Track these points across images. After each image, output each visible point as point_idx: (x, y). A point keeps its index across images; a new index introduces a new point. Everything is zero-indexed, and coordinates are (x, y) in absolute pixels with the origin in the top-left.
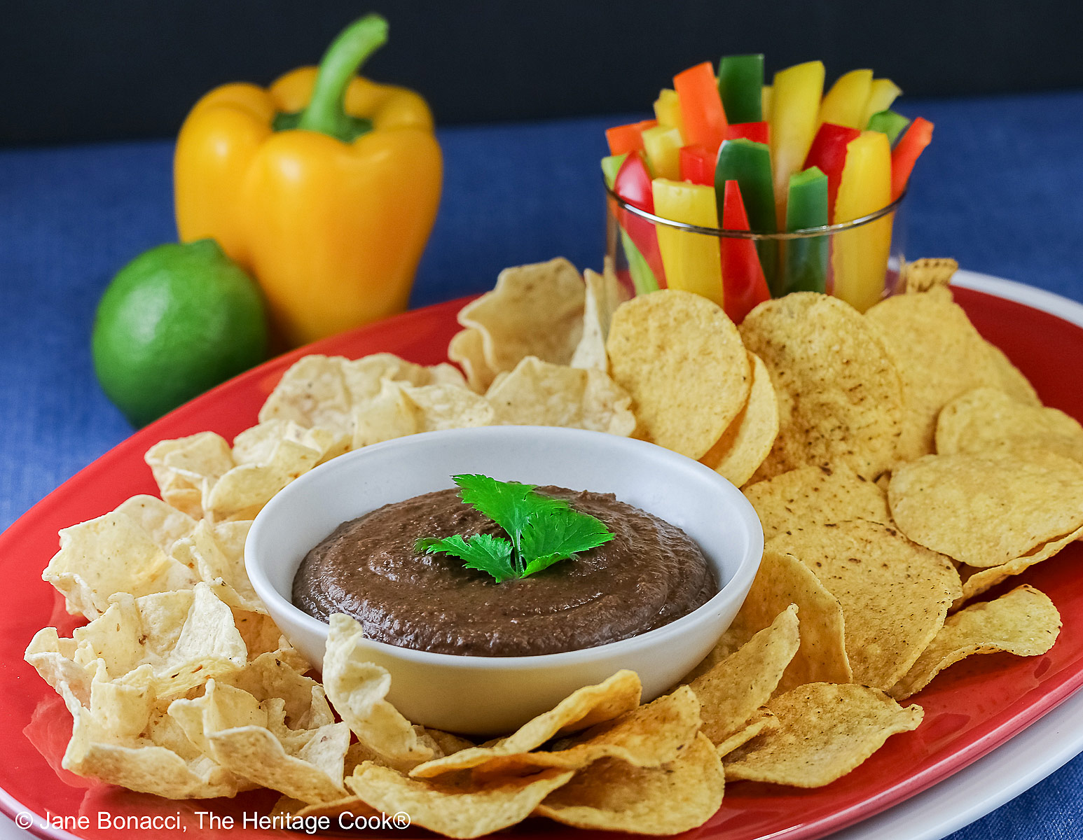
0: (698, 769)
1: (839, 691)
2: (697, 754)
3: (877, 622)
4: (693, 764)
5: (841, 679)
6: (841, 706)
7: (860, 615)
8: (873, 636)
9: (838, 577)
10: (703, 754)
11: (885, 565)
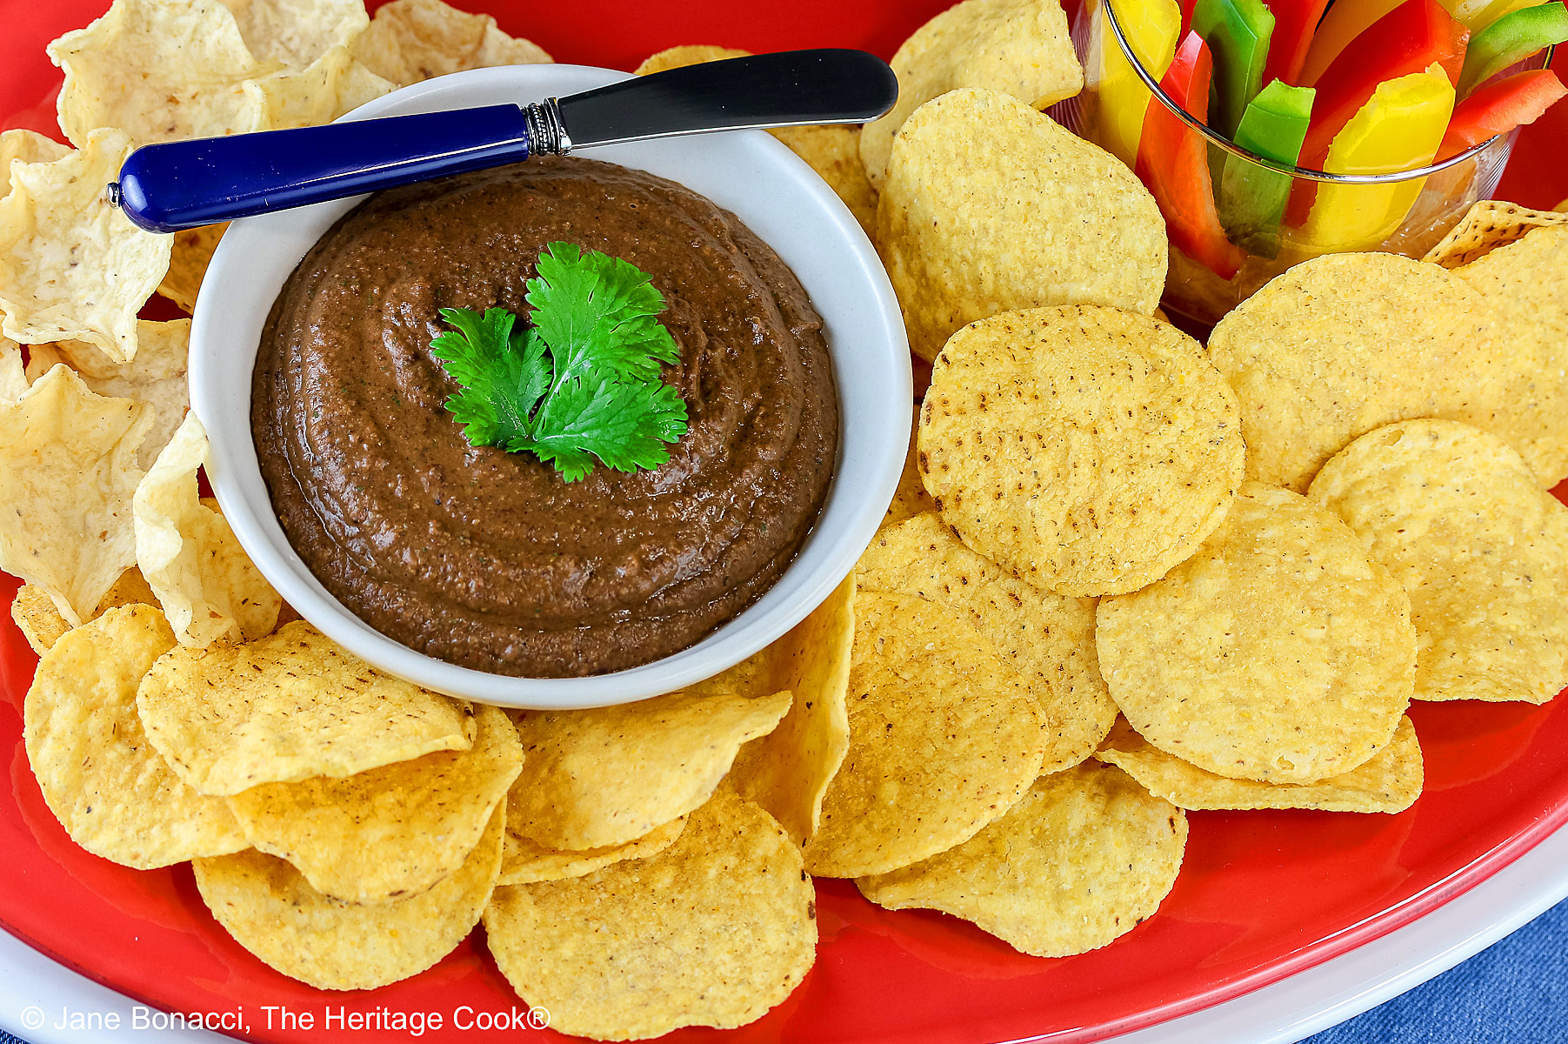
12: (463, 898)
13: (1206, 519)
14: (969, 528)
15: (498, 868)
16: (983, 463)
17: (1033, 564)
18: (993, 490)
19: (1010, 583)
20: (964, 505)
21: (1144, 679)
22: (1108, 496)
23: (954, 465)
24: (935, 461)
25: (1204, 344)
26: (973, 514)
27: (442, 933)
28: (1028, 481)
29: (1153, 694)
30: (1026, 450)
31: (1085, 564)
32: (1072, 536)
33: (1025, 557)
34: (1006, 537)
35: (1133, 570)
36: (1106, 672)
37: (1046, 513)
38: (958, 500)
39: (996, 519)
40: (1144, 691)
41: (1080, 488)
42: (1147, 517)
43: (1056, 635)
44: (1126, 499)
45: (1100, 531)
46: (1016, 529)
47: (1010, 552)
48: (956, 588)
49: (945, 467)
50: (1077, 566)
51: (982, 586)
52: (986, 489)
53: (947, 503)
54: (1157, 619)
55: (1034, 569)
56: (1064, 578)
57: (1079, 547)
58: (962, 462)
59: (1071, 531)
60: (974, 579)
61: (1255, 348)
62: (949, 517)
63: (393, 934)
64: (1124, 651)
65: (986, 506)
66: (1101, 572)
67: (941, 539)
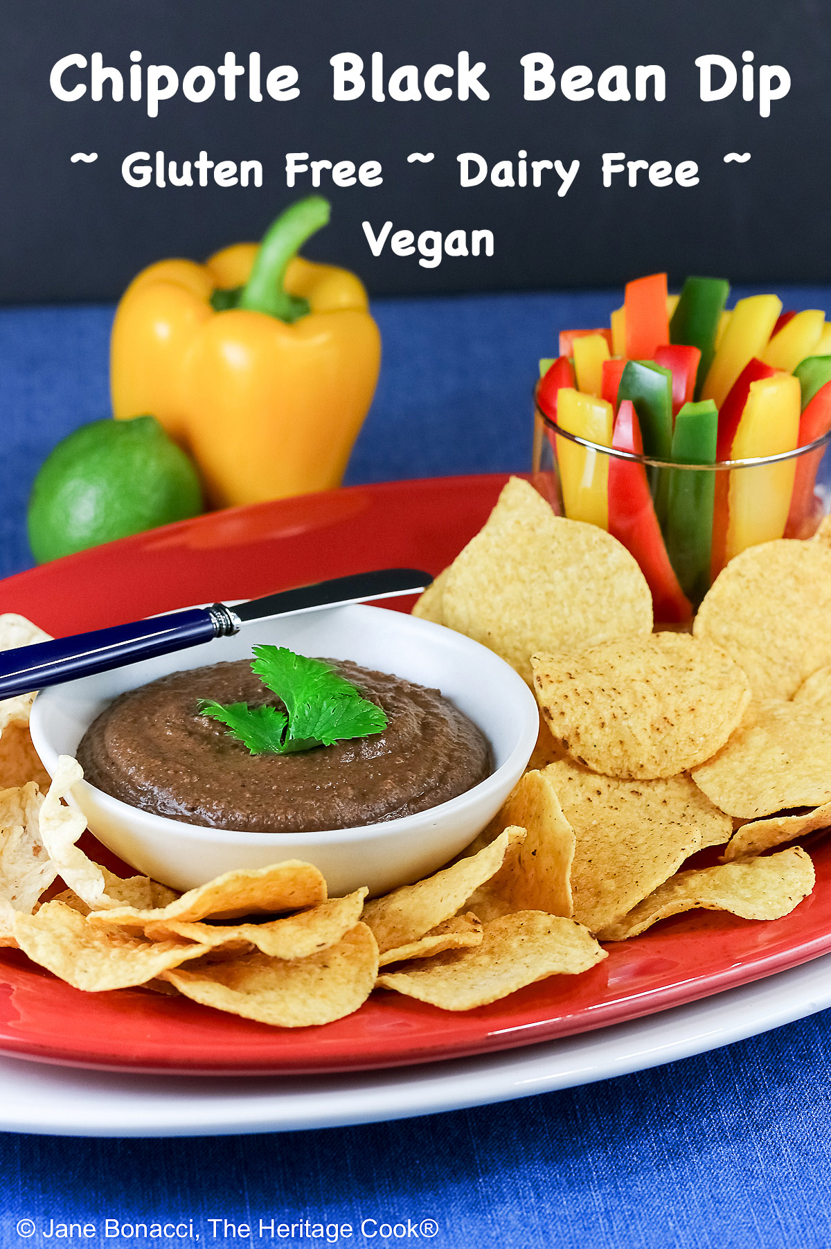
0: (354, 970)
1: (553, 923)
2: (359, 955)
3: (624, 858)
4: (351, 964)
5: (560, 911)
6: (547, 938)
7: (613, 848)
8: (614, 872)
9: (614, 807)
10: (365, 956)
11: (665, 802)
12: (361, 970)
13: (740, 700)
14: (590, 754)
15: (376, 951)
16: (585, 706)
17: (641, 763)
18: (598, 722)
19: (630, 786)
20: (582, 737)
21: (742, 793)
22: (672, 708)
23: (567, 711)
24: (554, 711)
25: (691, 633)
26: (590, 743)
27: (355, 991)
28: (619, 713)
29: (751, 797)
30: (610, 696)
31: (674, 750)
32: (659, 737)
33: (633, 760)
34: (617, 751)
35: (707, 741)
36: (715, 801)
37: (638, 726)
38: (577, 734)
39: (606, 741)
40: (745, 798)
41: (653, 710)
42: (702, 710)
43: (671, 803)
44: (685, 706)
45: (676, 727)
46: (621, 742)
47: (623, 761)
48: (595, 798)
49: (563, 713)
50: (669, 753)
51: (612, 793)
52: (593, 723)
53: (571, 742)
54: (733, 764)
55: (642, 766)
56: (664, 765)
57: (667, 741)
58: (572, 709)
59: (656, 734)
60: (604, 790)
61: (724, 630)
62: (574, 752)
63: (323, 996)
64: (722, 785)
65: (597, 735)
66: (687, 750)
67: (574, 773)
